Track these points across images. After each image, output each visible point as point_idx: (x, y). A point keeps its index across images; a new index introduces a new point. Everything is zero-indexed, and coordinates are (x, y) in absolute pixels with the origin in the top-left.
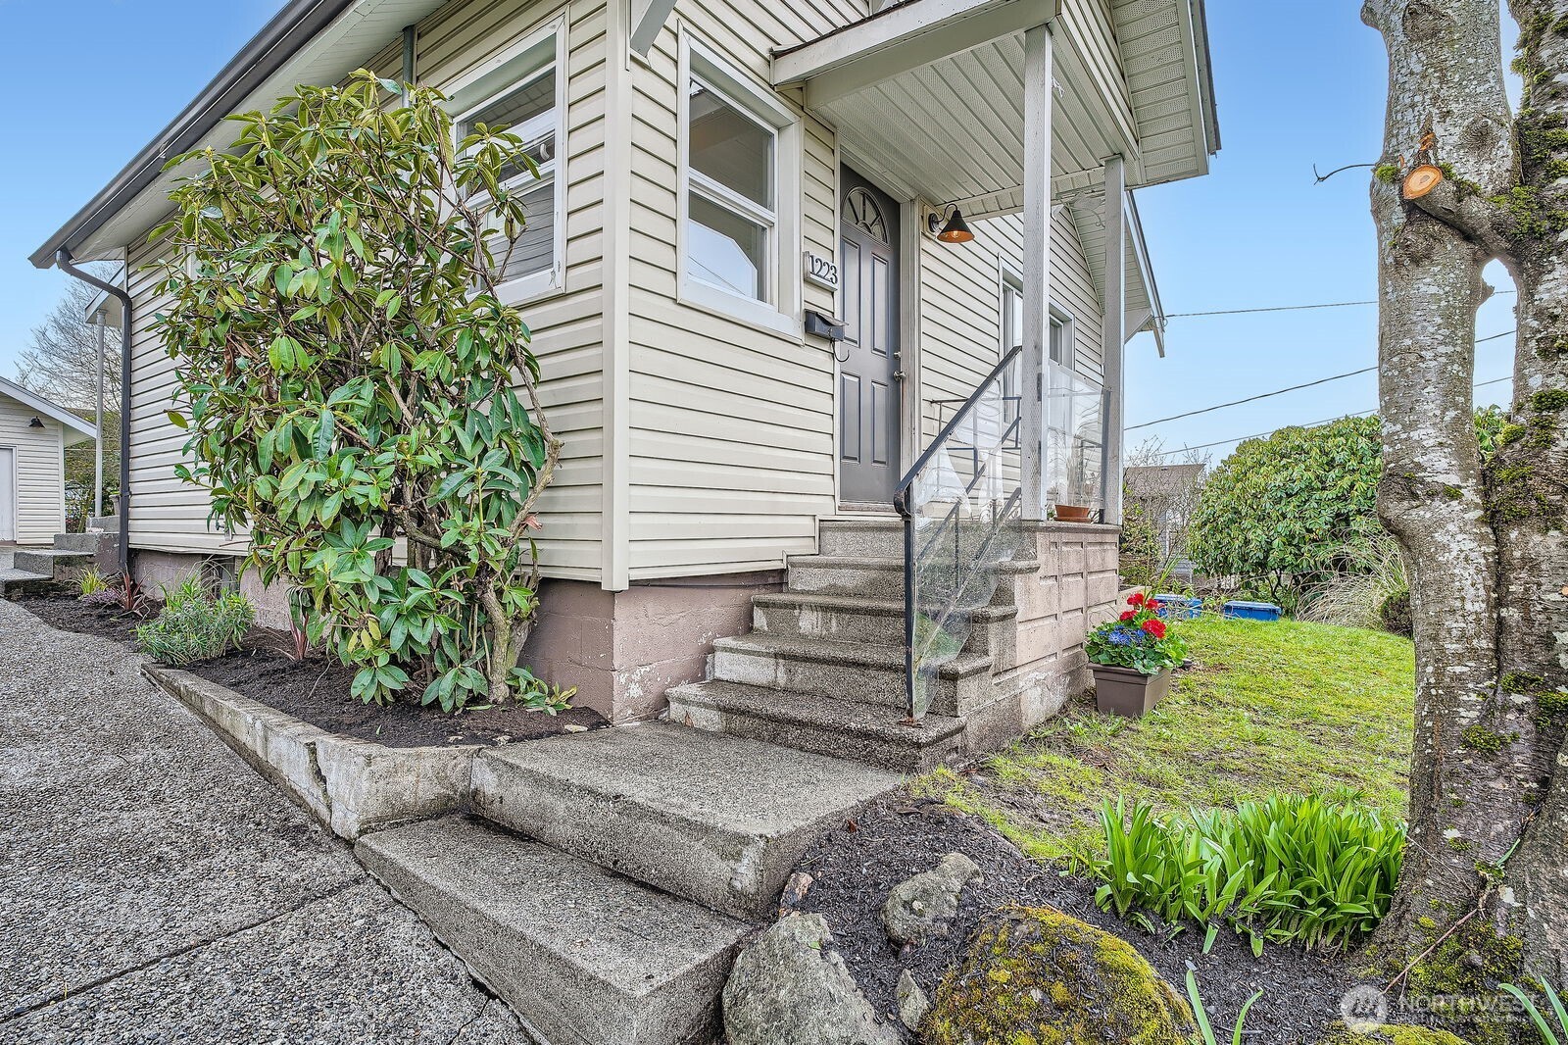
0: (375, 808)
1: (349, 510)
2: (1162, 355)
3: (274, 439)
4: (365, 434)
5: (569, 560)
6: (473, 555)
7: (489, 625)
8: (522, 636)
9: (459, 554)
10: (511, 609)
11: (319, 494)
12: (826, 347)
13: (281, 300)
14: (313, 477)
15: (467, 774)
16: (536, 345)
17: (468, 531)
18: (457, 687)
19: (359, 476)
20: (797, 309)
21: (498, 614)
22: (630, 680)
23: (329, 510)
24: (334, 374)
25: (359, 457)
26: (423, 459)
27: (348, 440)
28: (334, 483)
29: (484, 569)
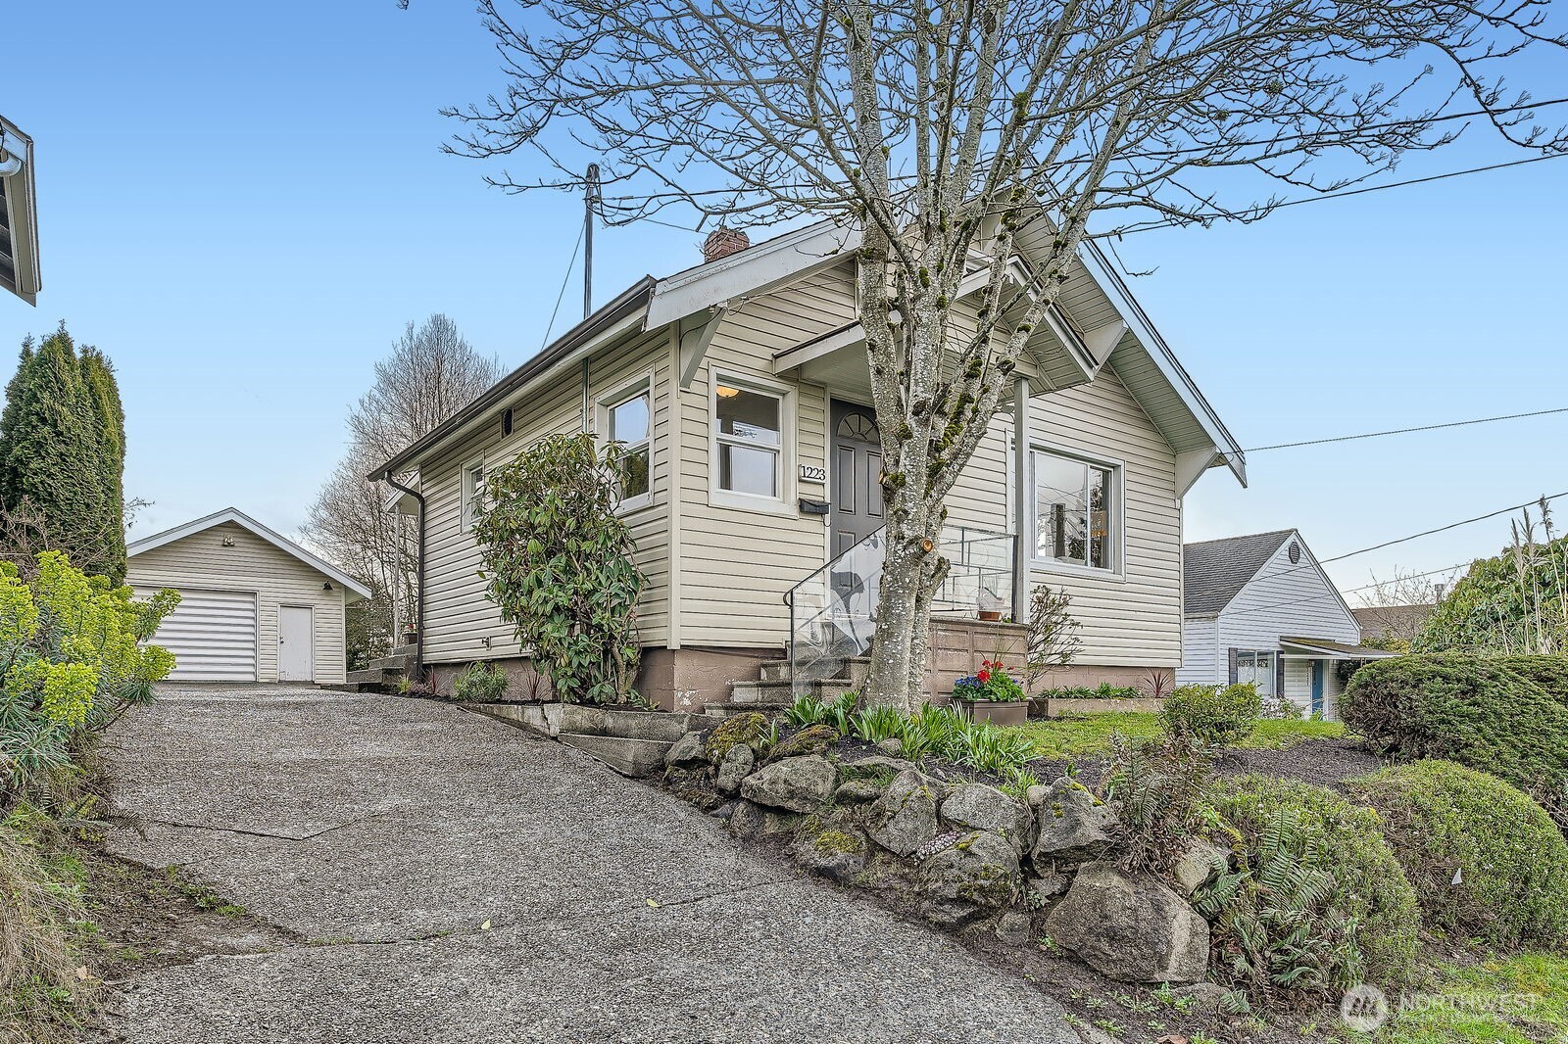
0: (566, 725)
1: (557, 609)
2: (1245, 487)
3: (528, 581)
4: (563, 577)
5: (655, 637)
6: (606, 628)
7: (615, 665)
8: (633, 674)
9: (600, 627)
10: (625, 657)
11: (546, 601)
12: (819, 518)
13: (532, 525)
14: (544, 594)
15: (603, 721)
16: (633, 533)
17: (603, 618)
18: (601, 692)
19: (560, 594)
20: (793, 499)
21: (619, 658)
22: (683, 696)
23: (549, 608)
24: (550, 554)
25: (560, 587)
26: (584, 586)
27: (556, 580)
28: (551, 596)
29: (612, 637)
